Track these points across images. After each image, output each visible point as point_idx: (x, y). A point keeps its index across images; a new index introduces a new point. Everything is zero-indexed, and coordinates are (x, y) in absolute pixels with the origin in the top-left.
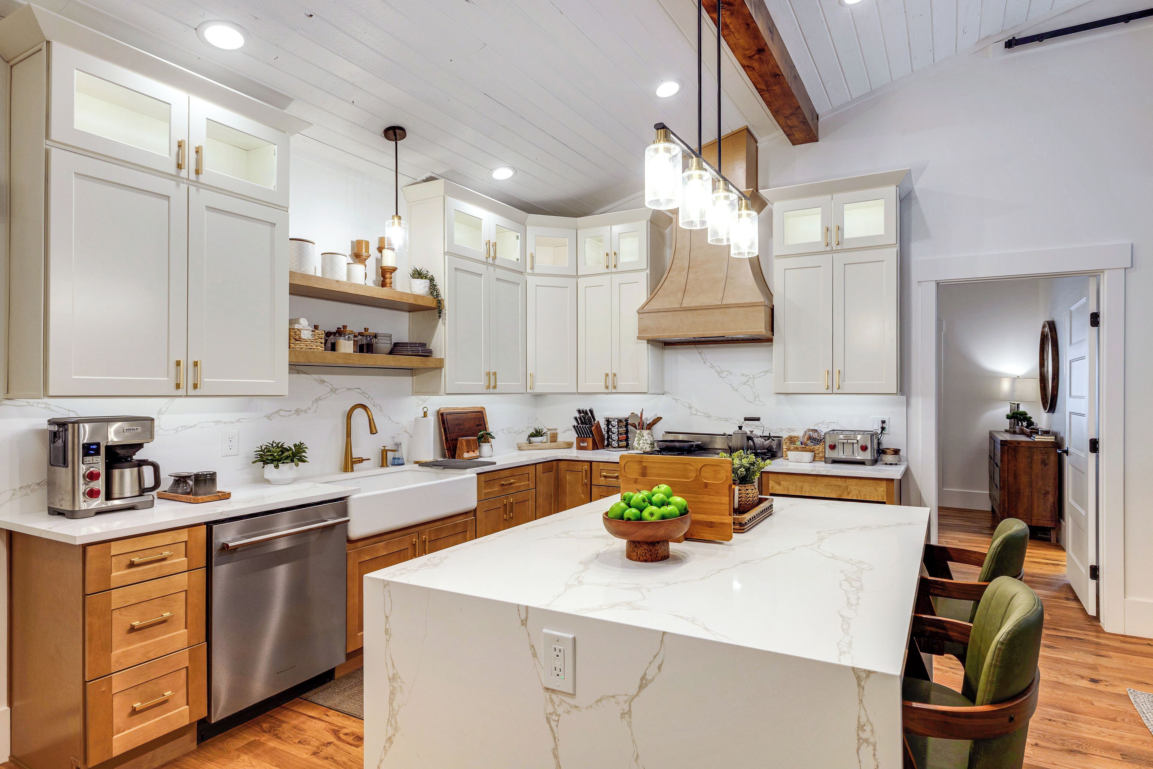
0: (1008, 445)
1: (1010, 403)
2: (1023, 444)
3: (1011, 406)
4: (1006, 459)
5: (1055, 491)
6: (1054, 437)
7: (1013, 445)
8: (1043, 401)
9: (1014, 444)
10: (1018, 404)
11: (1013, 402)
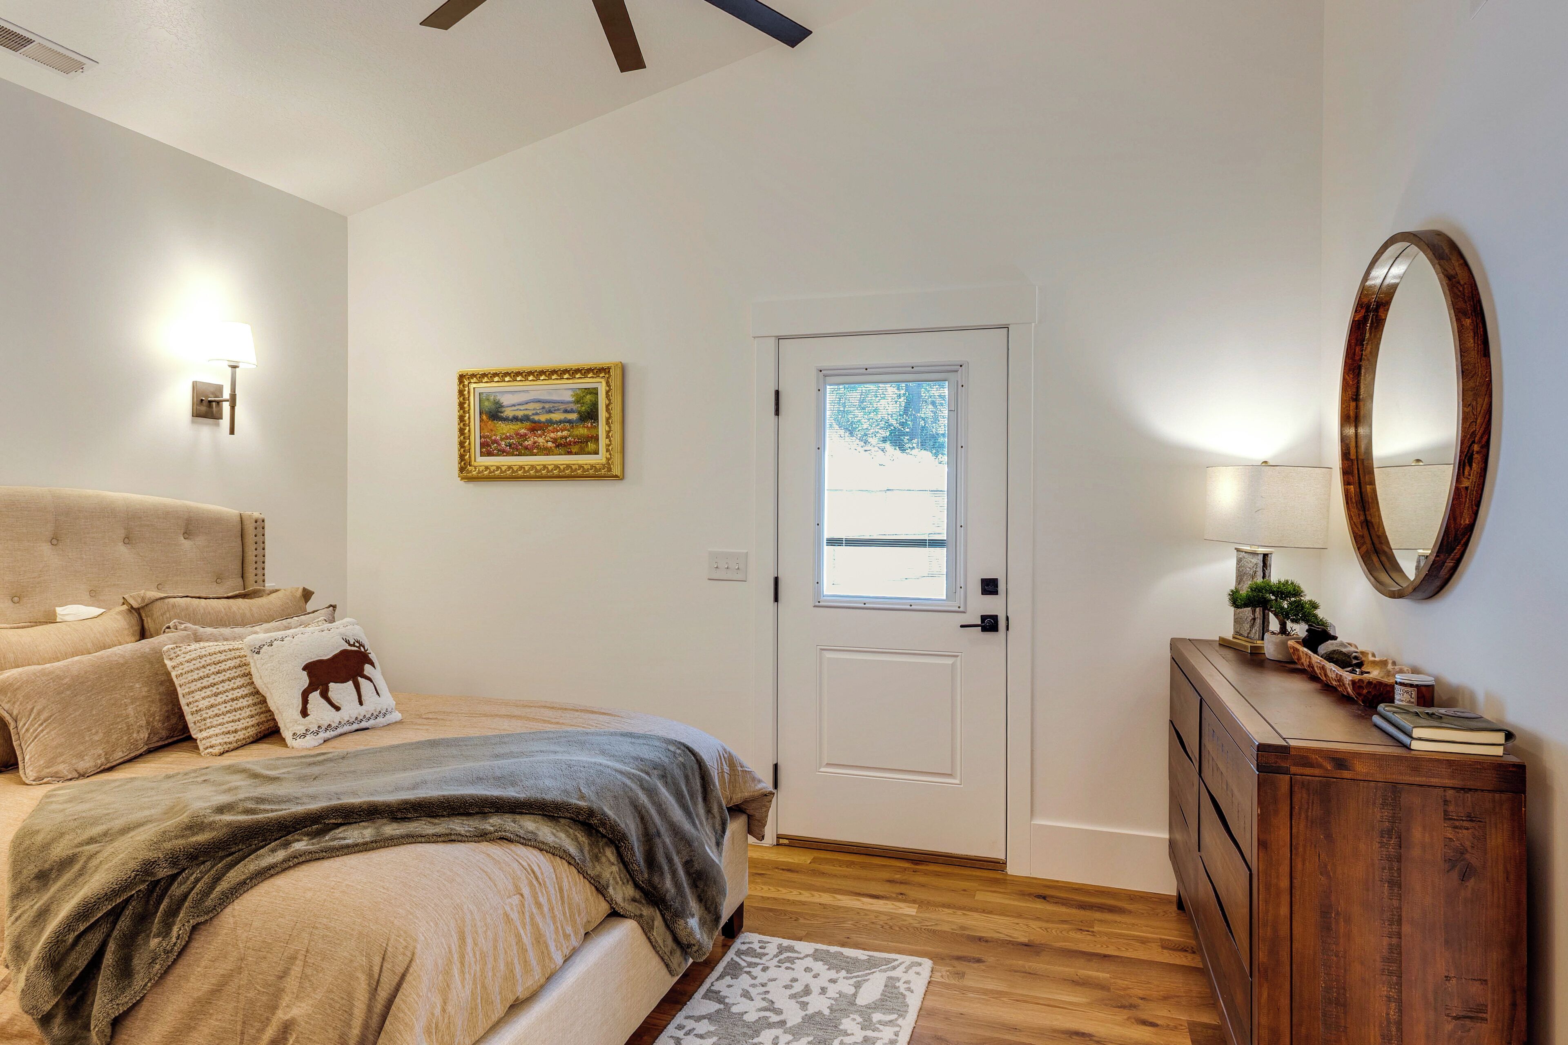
0: (1293, 769)
1: (1238, 550)
2: (1361, 768)
3: (1239, 561)
4: (1284, 834)
5: (1514, 1005)
6: (1500, 738)
7: (1317, 772)
8: (1364, 548)
9: (1320, 766)
10: (1265, 556)
11: (1248, 548)
